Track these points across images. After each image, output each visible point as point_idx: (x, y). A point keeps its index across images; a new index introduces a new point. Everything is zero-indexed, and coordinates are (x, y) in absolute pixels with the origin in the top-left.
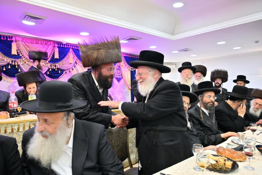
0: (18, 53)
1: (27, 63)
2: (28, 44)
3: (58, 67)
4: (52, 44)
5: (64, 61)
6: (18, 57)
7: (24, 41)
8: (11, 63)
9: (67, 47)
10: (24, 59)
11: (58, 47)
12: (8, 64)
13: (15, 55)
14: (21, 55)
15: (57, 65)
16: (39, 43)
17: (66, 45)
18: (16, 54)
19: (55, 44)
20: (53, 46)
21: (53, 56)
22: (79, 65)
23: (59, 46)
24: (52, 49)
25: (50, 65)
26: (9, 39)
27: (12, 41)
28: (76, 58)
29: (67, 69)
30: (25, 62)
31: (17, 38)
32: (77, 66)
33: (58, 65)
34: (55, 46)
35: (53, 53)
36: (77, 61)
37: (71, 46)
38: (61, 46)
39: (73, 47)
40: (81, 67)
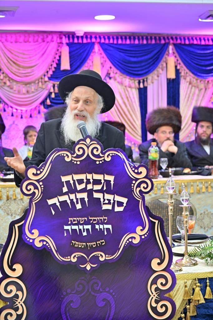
1: (8, 83)
2: (9, 45)
4: (55, 38)
9: (89, 41)
11: (67, 44)
16: (31, 39)
17: (86, 37)
19: (61, 38)
20: (58, 43)
21: (59, 64)
22: (115, 79)
23: (71, 41)
24: (55, 50)
25: (52, 85)
28: (109, 64)
30: (5, 83)
34: (61, 43)
35: (58, 58)
36: (109, 72)
37: (96, 38)
38: (76, 41)
39: (100, 38)
40: (121, 83)
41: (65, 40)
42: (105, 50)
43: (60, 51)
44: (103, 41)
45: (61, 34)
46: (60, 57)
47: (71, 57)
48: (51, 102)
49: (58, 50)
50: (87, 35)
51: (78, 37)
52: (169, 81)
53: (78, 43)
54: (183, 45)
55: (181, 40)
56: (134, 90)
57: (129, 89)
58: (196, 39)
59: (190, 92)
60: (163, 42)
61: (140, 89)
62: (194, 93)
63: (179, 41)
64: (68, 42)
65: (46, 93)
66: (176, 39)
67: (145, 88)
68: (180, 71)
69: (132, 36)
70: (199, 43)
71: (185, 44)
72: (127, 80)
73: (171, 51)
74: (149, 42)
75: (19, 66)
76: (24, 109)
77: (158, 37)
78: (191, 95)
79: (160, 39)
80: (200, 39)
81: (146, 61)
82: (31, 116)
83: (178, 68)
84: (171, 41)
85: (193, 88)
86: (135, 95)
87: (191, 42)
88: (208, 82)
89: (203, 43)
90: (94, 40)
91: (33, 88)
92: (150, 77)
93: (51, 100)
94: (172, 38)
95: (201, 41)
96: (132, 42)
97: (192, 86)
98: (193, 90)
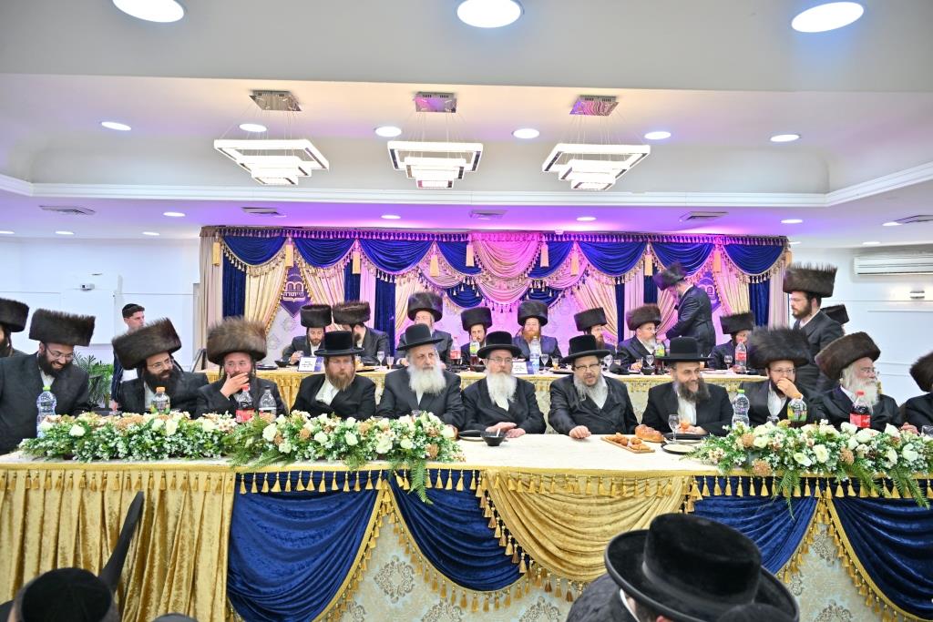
0: (475, 262)
1: (490, 279)
2: (492, 244)
3: (547, 285)
4: (535, 237)
5: (559, 272)
6: (475, 270)
7: (487, 239)
8: (464, 282)
9: (568, 239)
10: (484, 274)
11: (547, 243)
12: (461, 284)
13: (471, 267)
14: (480, 266)
15: (545, 279)
16: (513, 239)
17: (566, 236)
18: (473, 265)
21: (538, 262)
22: (593, 276)
24: (535, 249)
25: (531, 281)
26: (462, 240)
27: (467, 243)
28: (587, 262)
29: (567, 288)
30: (487, 279)
31: (475, 235)
32: (589, 279)
33: (547, 281)
34: (541, 242)
35: (537, 255)
36: (588, 269)
37: (575, 237)
38: (555, 239)
39: (579, 238)
40: (599, 280)
41: (545, 239)
42: (583, 248)
43: (539, 249)
44: (581, 239)
45: (541, 233)
46: (540, 254)
47: (549, 255)
50: (566, 234)
51: (557, 236)
52: (647, 279)
53: (558, 242)
54: (661, 243)
55: (658, 238)
56: (611, 287)
57: (607, 286)
58: (674, 238)
60: (641, 240)
61: (617, 286)
64: (547, 240)
65: (525, 289)
67: (623, 285)
69: (610, 235)
70: (677, 241)
71: (663, 243)
72: (604, 278)
73: (648, 249)
74: (627, 240)
75: (500, 263)
76: (504, 303)
77: (636, 236)
79: (638, 238)
80: (679, 238)
81: (624, 258)
82: (510, 311)
83: (656, 265)
84: (649, 240)
86: (612, 291)
87: (670, 241)
89: (681, 241)
90: (572, 239)
91: (513, 284)
92: (627, 275)
94: (650, 237)
95: (679, 240)
96: (610, 240)
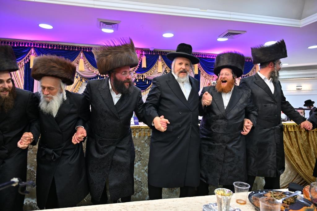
5: (152, 71)
9: (156, 54)
12: (97, 76)
19: (142, 52)
20: (140, 54)
21: (141, 65)
23: (147, 53)
25: (137, 75)
33: (146, 75)
34: (142, 54)
37: (160, 52)
39: (162, 53)
42: (164, 59)
43: (141, 58)
45: (142, 50)
47: (147, 62)
48: (136, 84)
49: (140, 58)
50: (155, 51)
52: (196, 75)
53: (151, 55)
54: (202, 58)
58: (208, 55)
59: (205, 81)
62: (207, 82)
63: (200, 56)
64: (145, 54)
65: (134, 79)
66: (199, 55)
68: (201, 71)
70: (209, 57)
71: (203, 58)
78: (205, 83)
80: (210, 56)
83: (200, 69)
85: (207, 79)
87: (206, 57)
88: (213, 76)
93: (136, 83)
95: (210, 57)
97: (206, 78)
98: (206, 80)
